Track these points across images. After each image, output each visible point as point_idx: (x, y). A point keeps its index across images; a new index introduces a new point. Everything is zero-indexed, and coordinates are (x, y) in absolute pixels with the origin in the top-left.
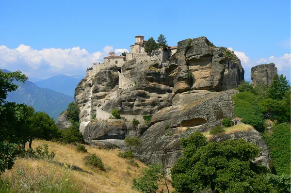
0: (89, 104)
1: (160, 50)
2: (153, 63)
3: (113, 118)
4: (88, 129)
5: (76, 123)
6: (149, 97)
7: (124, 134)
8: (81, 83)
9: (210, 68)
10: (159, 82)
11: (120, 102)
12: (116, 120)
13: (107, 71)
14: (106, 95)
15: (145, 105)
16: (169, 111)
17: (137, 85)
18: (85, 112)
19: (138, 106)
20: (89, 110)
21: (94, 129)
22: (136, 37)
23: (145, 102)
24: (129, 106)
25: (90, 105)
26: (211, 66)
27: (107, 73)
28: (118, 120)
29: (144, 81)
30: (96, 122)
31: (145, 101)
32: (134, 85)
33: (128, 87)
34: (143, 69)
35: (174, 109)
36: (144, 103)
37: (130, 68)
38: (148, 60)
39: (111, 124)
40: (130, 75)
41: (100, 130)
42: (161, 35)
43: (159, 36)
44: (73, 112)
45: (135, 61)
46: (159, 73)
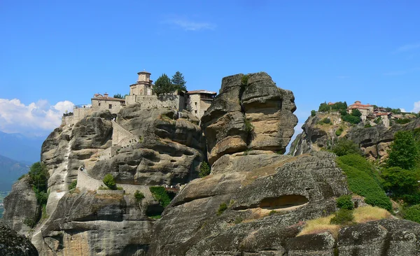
0: (65, 165)
1: (176, 93)
2: (166, 111)
3: (105, 189)
4: (65, 205)
5: (42, 193)
6: (158, 160)
7: (122, 213)
8: (53, 134)
9: (277, 118)
10: (173, 138)
11: (117, 165)
12: (110, 192)
13: (97, 118)
14: (92, 153)
15: (152, 171)
16: (219, 181)
17: (143, 141)
18: (58, 177)
19: (142, 171)
20: (65, 175)
21: (75, 205)
22: (139, 74)
23: (154, 167)
24: (129, 171)
25: (66, 167)
26: (280, 115)
27: (95, 122)
28: (114, 192)
29: (152, 135)
30: (78, 193)
31: (153, 165)
32: (138, 140)
33: (129, 144)
34: (151, 119)
35: (227, 179)
36: (152, 169)
37: (130, 117)
38: (159, 106)
39: (102, 198)
40: (131, 126)
41: (85, 205)
42: (178, 73)
43: (175, 74)
44: (39, 176)
45: (139, 106)
46: (174, 125)
